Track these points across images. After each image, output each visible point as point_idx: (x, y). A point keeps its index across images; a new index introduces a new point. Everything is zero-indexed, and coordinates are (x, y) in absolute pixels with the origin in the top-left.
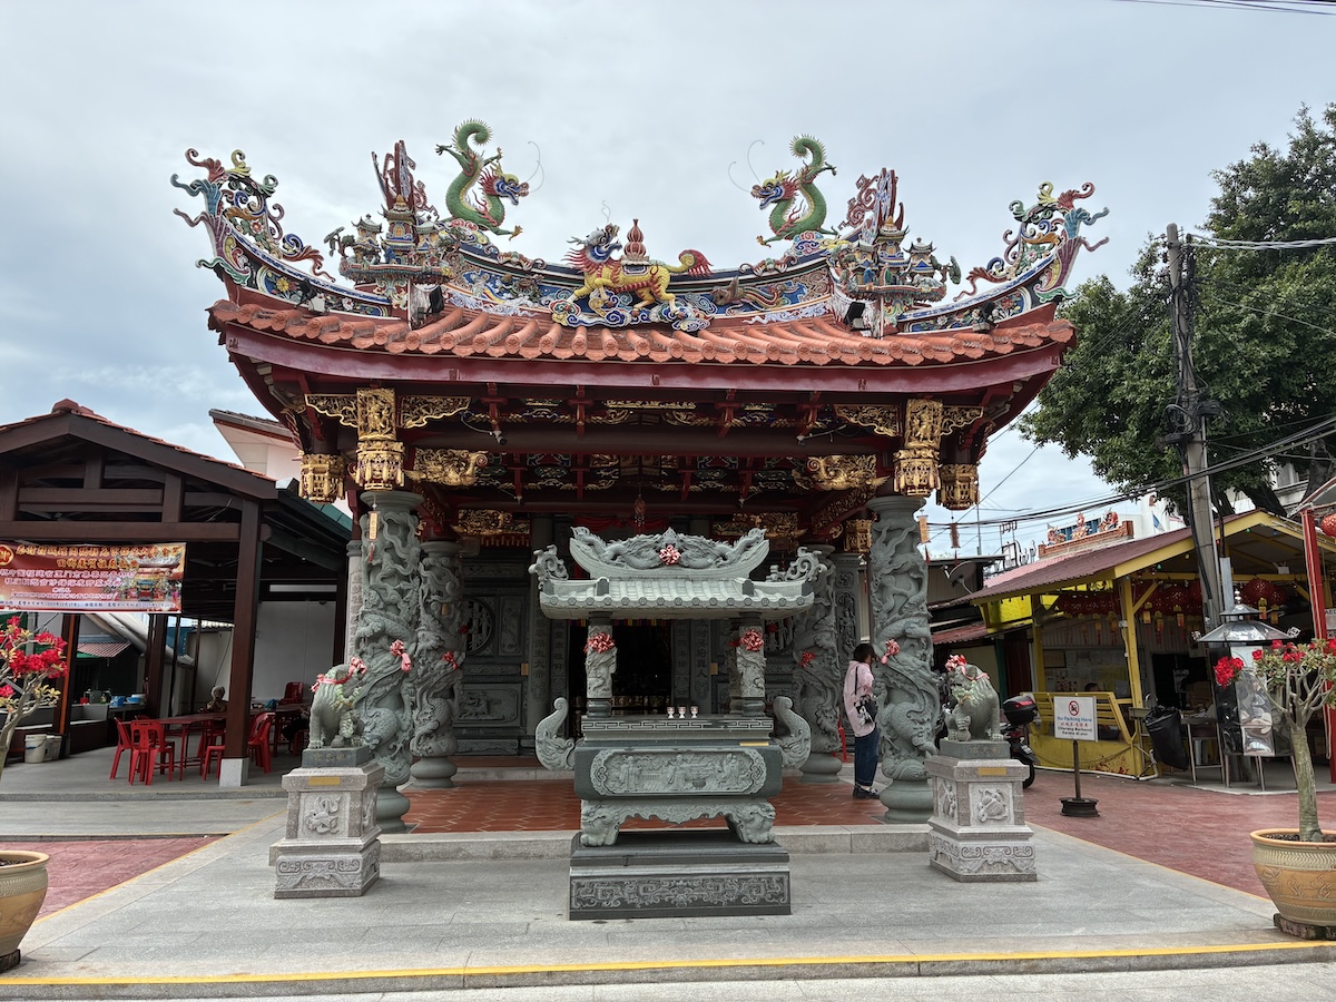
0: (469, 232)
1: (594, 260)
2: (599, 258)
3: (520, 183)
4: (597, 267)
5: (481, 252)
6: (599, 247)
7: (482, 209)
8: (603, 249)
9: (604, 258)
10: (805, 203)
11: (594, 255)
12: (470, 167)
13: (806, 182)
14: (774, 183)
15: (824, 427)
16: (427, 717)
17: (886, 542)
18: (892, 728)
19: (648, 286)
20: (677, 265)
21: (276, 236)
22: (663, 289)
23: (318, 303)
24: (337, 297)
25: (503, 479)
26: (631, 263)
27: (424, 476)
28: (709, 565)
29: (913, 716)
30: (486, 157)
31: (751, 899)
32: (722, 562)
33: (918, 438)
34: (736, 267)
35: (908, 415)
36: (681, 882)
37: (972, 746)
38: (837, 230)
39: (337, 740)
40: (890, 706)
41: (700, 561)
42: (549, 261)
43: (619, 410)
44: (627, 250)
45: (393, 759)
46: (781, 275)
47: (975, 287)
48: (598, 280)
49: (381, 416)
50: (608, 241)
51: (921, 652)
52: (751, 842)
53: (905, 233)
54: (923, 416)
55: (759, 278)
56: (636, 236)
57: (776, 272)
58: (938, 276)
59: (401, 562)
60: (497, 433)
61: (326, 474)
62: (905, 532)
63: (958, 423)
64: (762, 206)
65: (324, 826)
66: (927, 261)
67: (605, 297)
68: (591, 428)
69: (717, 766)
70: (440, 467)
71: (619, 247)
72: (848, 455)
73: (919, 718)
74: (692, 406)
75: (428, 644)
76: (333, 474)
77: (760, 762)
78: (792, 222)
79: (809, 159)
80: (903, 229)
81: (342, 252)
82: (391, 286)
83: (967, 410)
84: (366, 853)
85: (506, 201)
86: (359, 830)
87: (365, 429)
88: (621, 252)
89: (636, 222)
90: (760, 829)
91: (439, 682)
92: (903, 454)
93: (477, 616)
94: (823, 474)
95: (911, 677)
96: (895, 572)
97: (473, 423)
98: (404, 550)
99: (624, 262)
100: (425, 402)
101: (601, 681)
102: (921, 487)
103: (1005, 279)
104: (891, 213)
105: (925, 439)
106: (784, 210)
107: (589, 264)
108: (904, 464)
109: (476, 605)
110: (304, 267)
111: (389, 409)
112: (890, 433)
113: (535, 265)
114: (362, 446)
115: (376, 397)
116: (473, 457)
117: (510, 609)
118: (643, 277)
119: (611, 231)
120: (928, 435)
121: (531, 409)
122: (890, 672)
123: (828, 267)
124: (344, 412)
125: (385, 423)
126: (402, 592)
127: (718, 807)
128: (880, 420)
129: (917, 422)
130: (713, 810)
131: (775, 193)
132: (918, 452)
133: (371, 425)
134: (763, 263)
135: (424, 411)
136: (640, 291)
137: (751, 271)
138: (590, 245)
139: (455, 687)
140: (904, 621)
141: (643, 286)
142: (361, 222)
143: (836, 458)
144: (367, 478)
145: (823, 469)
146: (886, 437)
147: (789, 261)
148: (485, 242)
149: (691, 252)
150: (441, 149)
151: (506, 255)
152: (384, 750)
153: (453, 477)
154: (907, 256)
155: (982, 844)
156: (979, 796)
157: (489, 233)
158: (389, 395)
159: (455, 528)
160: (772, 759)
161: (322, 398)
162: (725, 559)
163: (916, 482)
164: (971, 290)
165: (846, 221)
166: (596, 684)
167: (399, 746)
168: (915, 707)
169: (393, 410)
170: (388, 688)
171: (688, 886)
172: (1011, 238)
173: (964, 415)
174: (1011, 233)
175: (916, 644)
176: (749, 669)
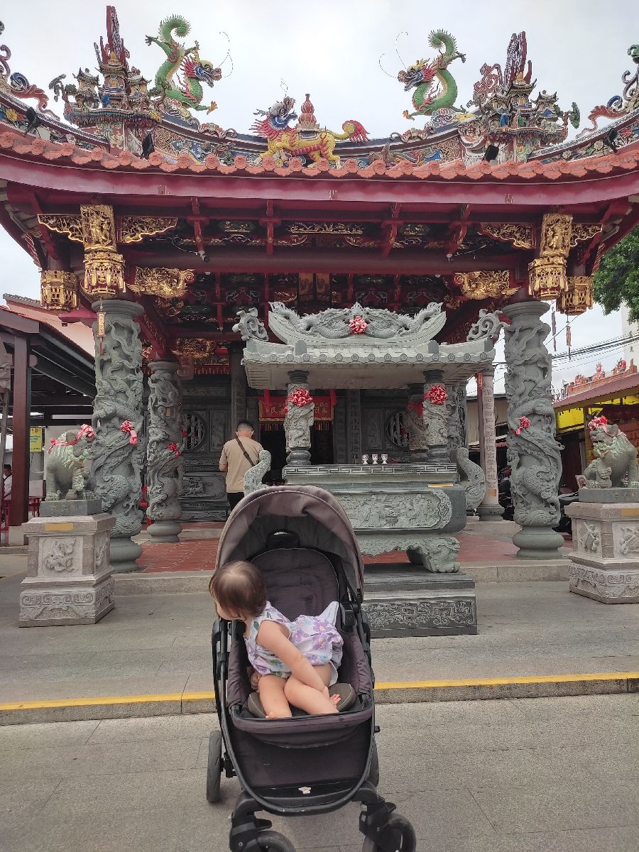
0: (174, 107)
1: (275, 128)
2: (278, 126)
3: (214, 68)
4: (277, 133)
5: (185, 124)
6: (278, 116)
7: (185, 89)
8: (283, 118)
9: (282, 126)
10: (441, 87)
11: (275, 124)
12: (174, 55)
13: (441, 68)
14: (416, 69)
15: (467, 248)
16: (158, 491)
17: (518, 340)
18: (524, 486)
19: (319, 149)
20: (341, 132)
21: (5, 73)
22: (330, 151)
23: (44, 134)
24: (60, 132)
25: (208, 315)
26: (303, 130)
27: (143, 290)
28: (392, 335)
29: (542, 476)
30: (186, 48)
31: (442, 619)
32: (404, 331)
33: (551, 247)
34: (388, 136)
35: (544, 227)
36: (379, 608)
37: (614, 492)
38: (465, 107)
39: (71, 493)
40: (522, 469)
41: (385, 331)
42: (240, 132)
43: (300, 235)
44: (301, 120)
45: (127, 515)
46: (423, 142)
47: (595, 124)
48: (278, 144)
49: (102, 229)
50: (286, 111)
51: (547, 426)
52: (438, 572)
53: (533, 87)
54: (556, 228)
55: (406, 145)
56: (308, 109)
57: (418, 140)
58: (560, 122)
59: (128, 358)
60: (202, 253)
61: (62, 287)
62: (535, 331)
63: (582, 237)
64: (407, 89)
65: (60, 565)
66: (552, 109)
67: (284, 157)
68: (278, 250)
69: (408, 506)
70: (156, 282)
71: (294, 116)
72: (486, 271)
73: (545, 477)
74: (360, 232)
75: (156, 438)
76: (67, 287)
77: (446, 501)
78: (430, 99)
79: (444, 50)
80: (532, 81)
81: (65, 98)
82: (108, 127)
83: (590, 226)
84: (99, 587)
85: (203, 84)
86: (93, 569)
87: (90, 241)
88: (297, 121)
89: (308, 96)
90: (447, 560)
91: (166, 465)
92: (538, 262)
93: (194, 424)
94: (466, 287)
95: (540, 445)
96: (525, 363)
97: (181, 246)
98: (129, 348)
99: (299, 129)
100: (140, 222)
101: (301, 433)
102: (553, 289)
103: (624, 112)
104: (522, 70)
105: (556, 248)
106: (424, 91)
107: (271, 132)
108: (538, 271)
109: (193, 418)
110: (32, 103)
111: (109, 224)
112: (526, 245)
113: (228, 133)
114: (87, 256)
115: (98, 213)
116: (183, 275)
117: (217, 420)
118: (313, 141)
119: (288, 103)
120: (560, 243)
121: (228, 234)
122: (522, 442)
123: (459, 137)
124: (71, 230)
125: (105, 236)
126: (129, 383)
127: (408, 541)
128: (517, 235)
129: (550, 233)
130: (405, 544)
131: (416, 78)
132: (551, 260)
133: (94, 238)
134: (409, 132)
135: (139, 229)
136: (312, 153)
137: (399, 138)
138: (271, 115)
139: (178, 469)
140: (534, 402)
141: (315, 150)
142: (81, 74)
143: (477, 274)
144: (94, 283)
145: (466, 282)
146: (522, 250)
147: (429, 130)
148: (187, 116)
149: (352, 121)
150: (150, 40)
151: (204, 125)
152: (119, 508)
153: (167, 290)
154: (534, 106)
155: (625, 573)
156: (621, 533)
157: (192, 110)
158: (108, 211)
159: (174, 352)
160: (457, 498)
161: (52, 217)
162: (407, 329)
163: (550, 285)
164: (592, 126)
165: (473, 100)
166: (297, 435)
167: (131, 505)
168: (542, 468)
169: (113, 224)
170: (120, 459)
171: (384, 610)
172: (629, 78)
173: (587, 231)
174: (629, 74)
175: (543, 420)
176: (434, 421)
